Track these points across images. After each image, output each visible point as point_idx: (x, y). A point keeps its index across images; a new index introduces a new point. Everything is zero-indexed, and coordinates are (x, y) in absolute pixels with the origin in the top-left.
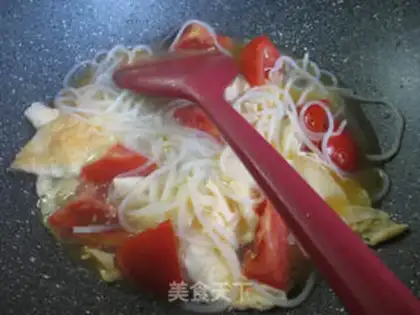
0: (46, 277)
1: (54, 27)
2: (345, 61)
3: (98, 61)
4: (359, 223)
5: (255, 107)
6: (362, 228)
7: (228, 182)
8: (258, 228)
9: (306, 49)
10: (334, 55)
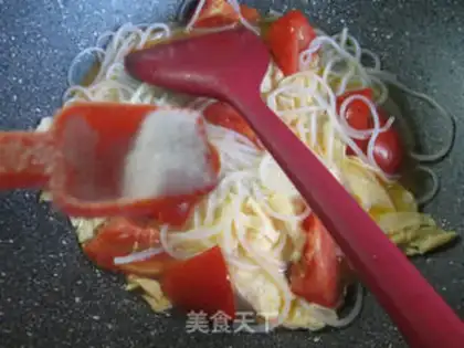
0: (96, 318)
1: (49, 9)
2: (388, 37)
3: (105, 47)
4: (406, 230)
5: (292, 102)
6: (409, 235)
7: (271, 196)
8: (307, 248)
9: (342, 21)
10: (375, 29)
